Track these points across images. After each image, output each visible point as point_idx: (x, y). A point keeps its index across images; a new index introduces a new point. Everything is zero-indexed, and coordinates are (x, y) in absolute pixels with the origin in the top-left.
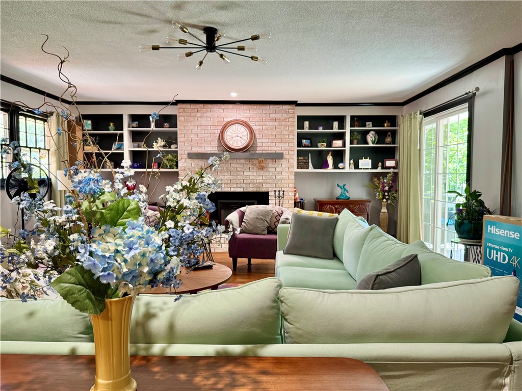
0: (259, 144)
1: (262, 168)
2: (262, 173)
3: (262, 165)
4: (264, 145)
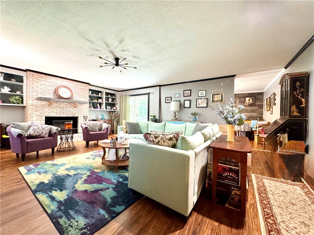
0: (74, 97)
1: (75, 107)
2: (75, 109)
3: (76, 106)
4: (76, 98)
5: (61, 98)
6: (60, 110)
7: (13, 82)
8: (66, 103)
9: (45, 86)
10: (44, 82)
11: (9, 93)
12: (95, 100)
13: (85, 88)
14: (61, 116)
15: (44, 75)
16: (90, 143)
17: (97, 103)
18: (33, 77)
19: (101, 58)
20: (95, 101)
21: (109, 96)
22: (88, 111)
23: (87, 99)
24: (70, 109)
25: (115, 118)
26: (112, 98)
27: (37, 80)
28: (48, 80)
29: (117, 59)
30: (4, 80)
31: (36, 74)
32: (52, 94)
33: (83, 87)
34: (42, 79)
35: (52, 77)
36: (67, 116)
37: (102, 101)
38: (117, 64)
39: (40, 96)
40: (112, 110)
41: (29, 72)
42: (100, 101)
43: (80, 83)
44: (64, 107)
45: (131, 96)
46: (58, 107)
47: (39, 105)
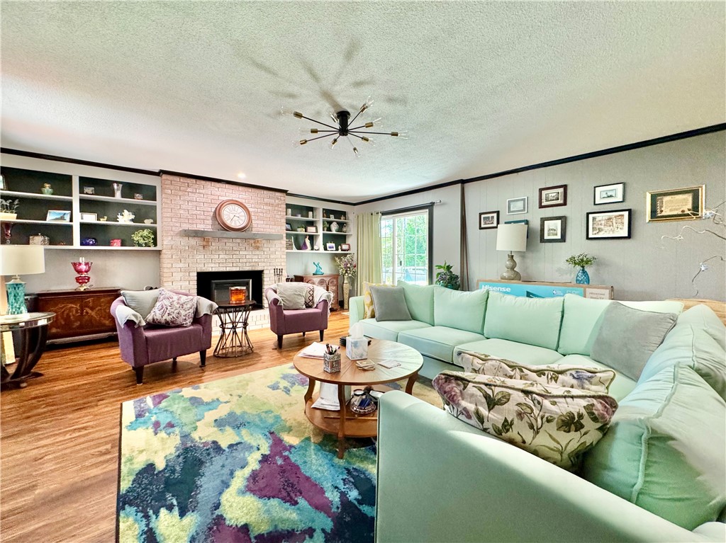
0: (254, 225)
1: (257, 248)
2: (257, 252)
3: (258, 245)
4: (259, 227)
5: (226, 228)
6: (226, 257)
7: (138, 200)
8: (238, 241)
9: (195, 203)
10: (193, 195)
11: (132, 223)
12: (299, 229)
13: (277, 201)
14: (228, 269)
15: (194, 181)
16: (284, 336)
17: (306, 236)
18: (172, 187)
19: (298, 115)
20: (301, 231)
21: (332, 218)
22: (285, 256)
23: (282, 229)
24: (245, 253)
25: (346, 272)
26: (338, 223)
27: (180, 193)
28: (201, 191)
29: (343, 116)
30: (122, 197)
31: (177, 179)
32: (210, 222)
33: (272, 201)
34: (189, 190)
35: (208, 183)
36: (241, 270)
37: (317, 232)
38: (344, 131)
39: (186, 227)
40: (340, 252)
41: (164, 176)
42: (311, 230)
43: (266, 192)
44: (235, 248)
45: (384, 214)
46: (222, 250)
47: (184, 246)
